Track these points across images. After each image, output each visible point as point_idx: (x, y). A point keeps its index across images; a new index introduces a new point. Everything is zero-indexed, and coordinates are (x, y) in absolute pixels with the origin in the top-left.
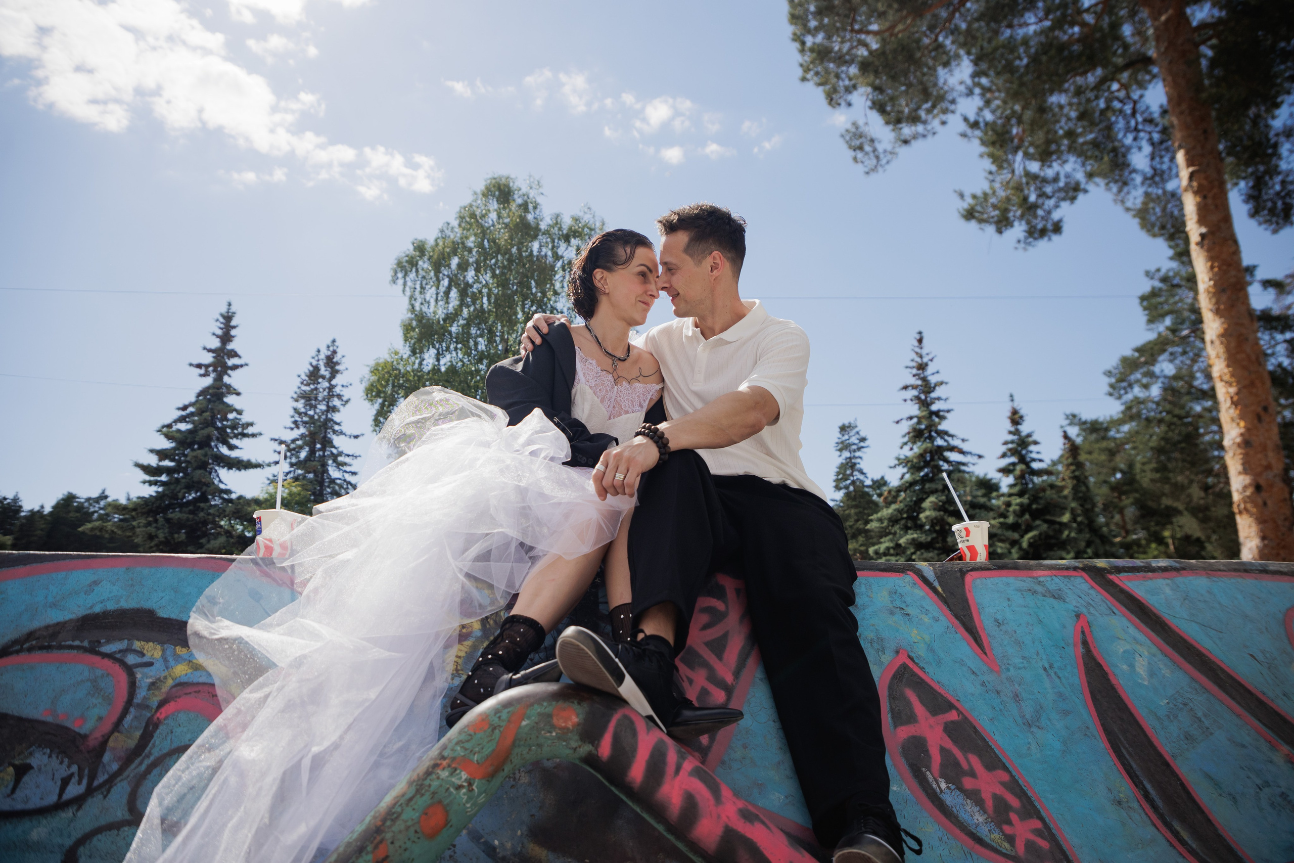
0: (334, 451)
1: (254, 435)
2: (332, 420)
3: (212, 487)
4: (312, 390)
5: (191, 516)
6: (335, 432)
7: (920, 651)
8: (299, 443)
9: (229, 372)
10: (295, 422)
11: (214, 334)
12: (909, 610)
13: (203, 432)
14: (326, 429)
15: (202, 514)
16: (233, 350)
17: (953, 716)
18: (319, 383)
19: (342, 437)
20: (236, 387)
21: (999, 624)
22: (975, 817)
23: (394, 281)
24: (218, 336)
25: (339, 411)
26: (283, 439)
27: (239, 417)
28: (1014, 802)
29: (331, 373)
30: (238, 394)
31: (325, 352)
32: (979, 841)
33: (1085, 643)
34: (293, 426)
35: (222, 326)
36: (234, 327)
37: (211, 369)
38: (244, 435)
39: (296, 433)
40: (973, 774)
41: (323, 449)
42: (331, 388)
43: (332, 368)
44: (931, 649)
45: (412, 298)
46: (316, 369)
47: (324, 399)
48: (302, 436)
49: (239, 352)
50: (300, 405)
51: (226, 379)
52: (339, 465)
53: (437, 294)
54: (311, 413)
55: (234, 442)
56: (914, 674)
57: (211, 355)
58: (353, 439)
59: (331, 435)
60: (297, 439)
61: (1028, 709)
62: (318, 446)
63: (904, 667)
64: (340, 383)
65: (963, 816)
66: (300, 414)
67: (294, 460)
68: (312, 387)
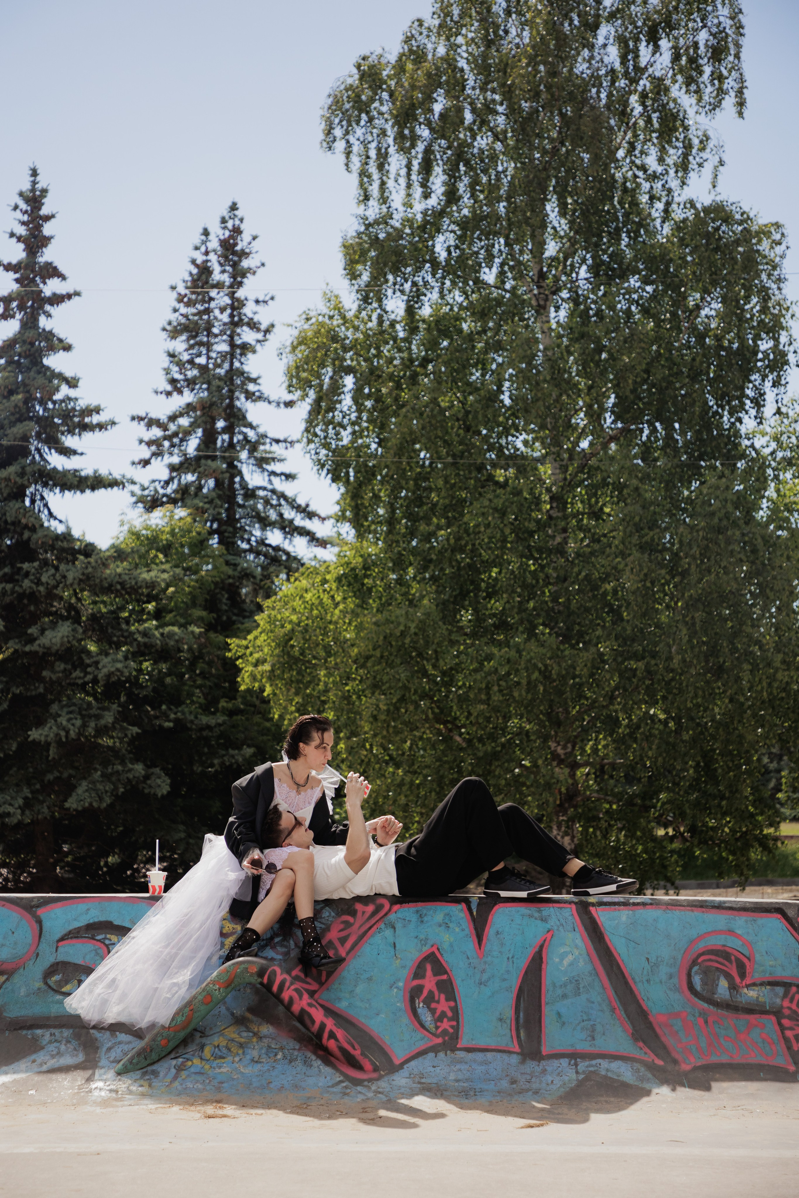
0: (251, 435)
1: (101, 426)
2: (242, 373)
3: (40, 533)
4: (200, 313)
5: (9, 587)
6: (249, 396)
7: (446, 946)
8: (184, 422)
9: (48, 307)
10: (173, 381)
11: (12, 235)
12: (451, 925)
13: (15, 430)
14: (232, 392)
15: (26, 583)
16: (48, 265)
17: (445, 977)
18: (211, 299)
19: (261, 405)
20: (62, 336)
21: (498, 933)
22: (427, 1018)
23: (329, 142)
24: (19, 239)
25: (254, 352)
26: (153, 415)
27: (72, 393)
28: (450, 1014)
29: (234, 276)
30: (68, 348)
31: (218, 233)
32: (423, 1026)
33: (542, 947)
34: (169, 388)
35: (26, 218)
36: (48, 218)
37: (14, 304)
38: (85, 427)
39: (179, 401)
40: (438, 1002)
41: (229, 430)
42: (237, 305)
43: (235, 265)
44: (451, 945)
45: (364, 173)
46: (205, 270)
47: (222, 333)
48: (190, 407)
49: (62, 269)
50: (180, 345)
51: (43, 322)
52: (261, 462)
53: (409, 166)
54: (202, 360)
55: (69, 441)
56: (436, 957)
57: (12, 275)
58: (283, 409)
59: (241, 402)
60: (181, 415)
61: (485, 977)
62: (220, 424)
63: (433, 954)
64: (252, 297)
65: (423, 1018)
66: (180, 364)
67: (176, 460)
68: (200, 307)
